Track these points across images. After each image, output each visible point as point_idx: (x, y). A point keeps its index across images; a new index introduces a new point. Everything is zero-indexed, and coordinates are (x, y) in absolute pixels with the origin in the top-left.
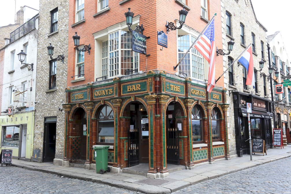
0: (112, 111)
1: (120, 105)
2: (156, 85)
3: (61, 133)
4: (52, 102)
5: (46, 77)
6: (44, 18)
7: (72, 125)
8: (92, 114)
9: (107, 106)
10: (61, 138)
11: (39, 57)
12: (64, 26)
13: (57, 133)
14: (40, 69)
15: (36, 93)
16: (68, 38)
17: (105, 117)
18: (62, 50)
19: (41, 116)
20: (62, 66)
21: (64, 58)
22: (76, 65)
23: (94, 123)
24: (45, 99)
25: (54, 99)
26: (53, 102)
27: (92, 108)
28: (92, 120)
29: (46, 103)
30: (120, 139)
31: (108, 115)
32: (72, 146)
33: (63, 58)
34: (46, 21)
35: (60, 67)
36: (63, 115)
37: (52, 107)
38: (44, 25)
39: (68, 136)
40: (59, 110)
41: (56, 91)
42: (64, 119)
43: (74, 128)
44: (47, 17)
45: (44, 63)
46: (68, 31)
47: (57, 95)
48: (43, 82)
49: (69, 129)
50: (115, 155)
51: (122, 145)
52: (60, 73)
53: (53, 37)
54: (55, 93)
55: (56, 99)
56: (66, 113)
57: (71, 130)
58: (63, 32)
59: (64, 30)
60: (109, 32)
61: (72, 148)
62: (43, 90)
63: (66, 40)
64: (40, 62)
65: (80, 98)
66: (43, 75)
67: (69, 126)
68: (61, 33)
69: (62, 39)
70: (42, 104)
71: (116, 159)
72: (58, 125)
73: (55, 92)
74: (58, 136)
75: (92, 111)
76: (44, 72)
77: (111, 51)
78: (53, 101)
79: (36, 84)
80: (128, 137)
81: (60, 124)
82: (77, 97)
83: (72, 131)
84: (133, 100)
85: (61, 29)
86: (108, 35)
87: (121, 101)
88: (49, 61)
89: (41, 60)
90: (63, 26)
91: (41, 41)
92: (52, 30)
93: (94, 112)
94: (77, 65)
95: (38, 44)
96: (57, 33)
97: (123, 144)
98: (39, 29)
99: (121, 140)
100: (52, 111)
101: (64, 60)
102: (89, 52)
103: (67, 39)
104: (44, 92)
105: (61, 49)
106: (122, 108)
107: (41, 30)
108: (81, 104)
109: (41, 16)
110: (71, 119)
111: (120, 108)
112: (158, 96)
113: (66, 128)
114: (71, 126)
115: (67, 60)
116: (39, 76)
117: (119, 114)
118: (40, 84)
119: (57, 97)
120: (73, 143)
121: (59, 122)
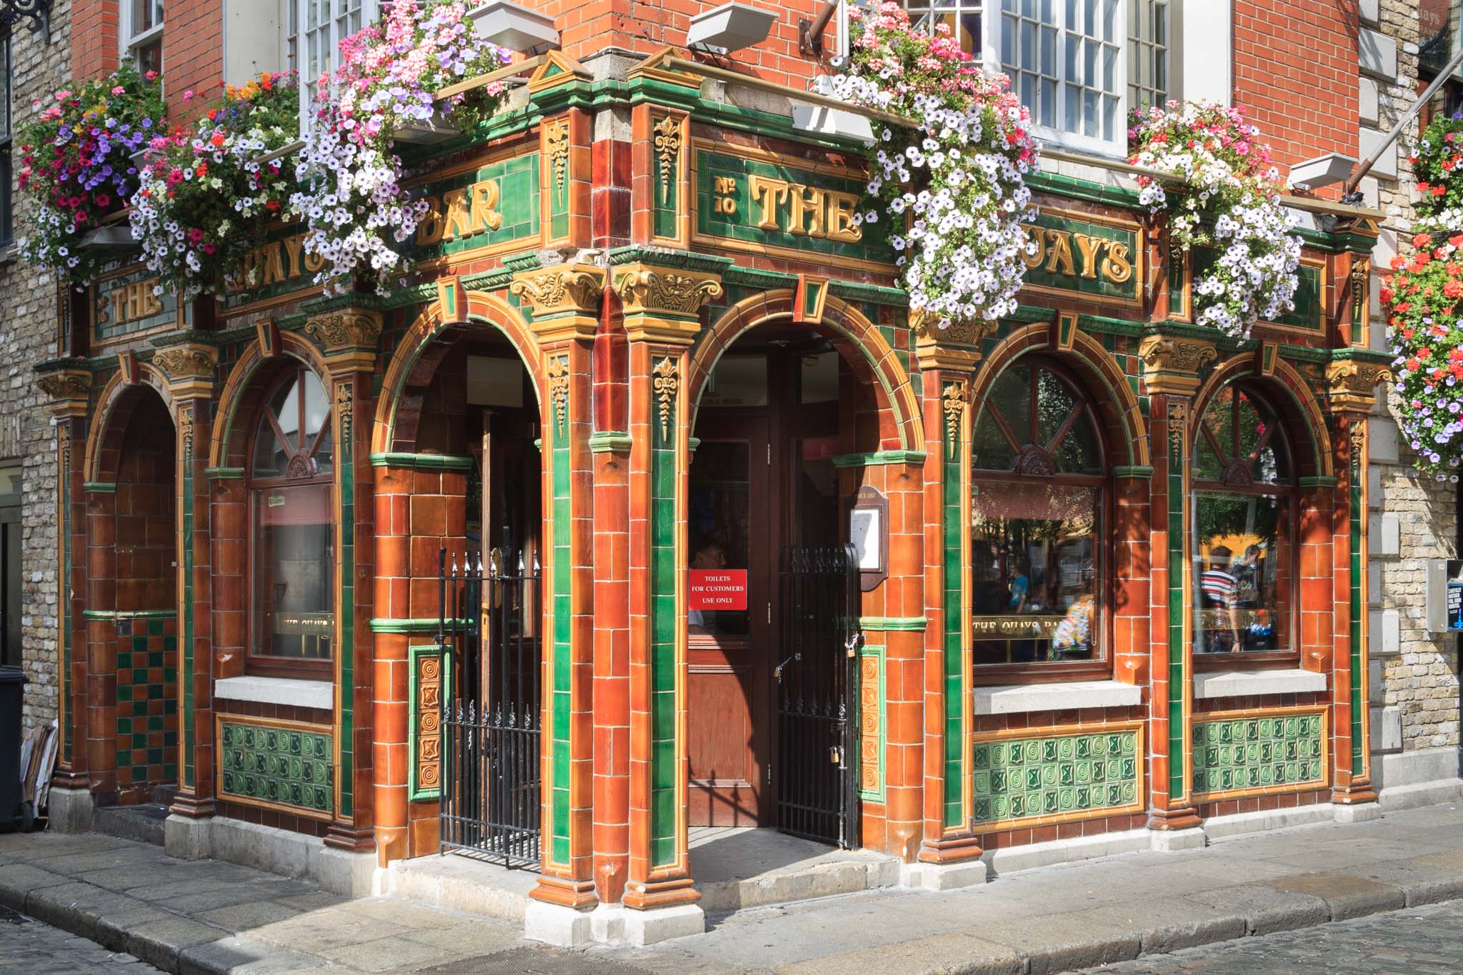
2: (598, 176)
3: (46, 588)
13: (24, 586)
22: (123, 52)
27: (210, 385)
28: (213, 487)
30: (373, 635)
32: (110, 683)
36: (52, 446)
39: (78, 606)
47: (17, 300)
49: (85, 557)
50: (337, 760)
51: (386, 681)
54: (7, 282)
56: (64, 434)
57: (98, 559)
61: (110, 699)
65: (138, 314)
67: (82, 526)
71: (347, 783)
72: (33, 521)
73: (9, 269)
74: (32, 609)
81: (39, 516)
83: (109, 571)
94: (131, 49)
99: (381, 640)
101: (55, 13)
106: (388, 381)
108: (150, 358)
110: (100, 479)
114: (97, 531)
119: (21, 311)
120: (117, 657)
121: (34, 498)
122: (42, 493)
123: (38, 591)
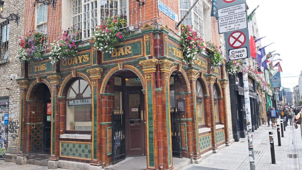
0: (89, 86)
1: (100, 76)
2: (155, 44)
4: (3, 78)
7: (31, 107)
8: (58, 90)
9: (81, 81)
17: (77, 95)
20: (17, 29)
21: (19, 17)
23: (61, 104)
25: (6, 73)
27: (59, 82)
31: (81, 92)
32: (30, 136)
35: (14, 30)
36: (17, 94)
37: (3, 84)
39: (25, 122)
41: (8, 62)
42: (19, 100)
43: (34, 111)
49: (26, 113)
50: (93, 149)
51: (103, 134)
52: (13, 38)
54: (6, 65)
56: (22, 91)
61: (30, 139)
65: (41, 70)
71: (95, 153)
75: (58, 87)
78: (4, 76)
80: (112, 121)
82: (37, 69)
83: (31, 116)
84: (121, 68)
87: (102, 71)
93: (62, 88)
94: (37, 26)
97: (106, 132)
99: (102, 126)
100: (3, 90)
102: (54, 7)
105: (15, 7)
106: (104, 80)
108: (44, 78)
110: (30, 99)
111: (100, 81)
112: (160, 61)
113: (22, 112)
114: (29, 108)
115: (23, 20)
117: (99, 90)
120: (32, 131)
121: (12, 103)
122: (14, 102)
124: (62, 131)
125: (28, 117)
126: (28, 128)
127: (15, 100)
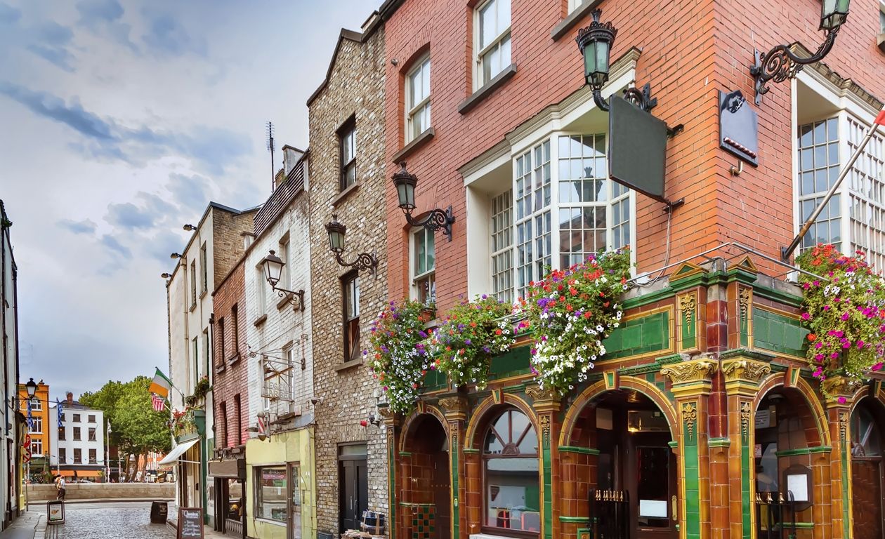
0: (532, 429)
1: (559, 405)
2: (711, 318)
3: (379, 492)
4: (353, 400)
5: (334, 326)
6: (322, 154)
7: (409, 468)
8: (463, 434)
9: (513, 412)
10: (381, 505)
11: (315, 270)
12: (373, 165)
13: (369, 491)
14: (320, 305)
15: (315, 376)
16: (384, 199)
17: (506, 447)
18: (371, 241)
19: (329, 442)
20: (374, 289)
21: (378, 262)
22: (411, 283)
23: (471, 465)
24: (336, 391)
25: (358, 390)
26: (355, 398)
27: (464, 415)
28: (466, 457)
29: (339, 403)
30: (562, 524)
31: (515, 441)
32: (410, 531)
33: (375, 264)
34: (326, 162)
35: (368, 292)
36: (382, 437)
37: (354, 413)
38: (323, 175)
39: (398, 500)
40: (372, 423)
41: (361, 365)
42: (385, 451)
43: (414, 477)
44: (330, 150)
45: (327, 286)
46: (384, 177)
47: (363, 379)
48: (328, 340)
49: (399, 481)
52: (368, 310)
53: (345, 204)
54: (358, 373)
55: (363, 389)
56: (391, 432)
57: (405, 482)
58: (371, 184)
59: (375, 176)
60: (515, 149)
62: (329, 364)
63: (380, 208)
64: (320, 282)
66: (326, 321)
67: (399, 469)
68: (366, 188)
69: (370, 207)
70: (330, 405)
72: (372, 466)
73: (359, 368)
74: (373, 500)
75: (463, 425)
76: (330, 312)
77: (521, 216)
78: (355, 395)
79: (314, 349)
80: (590, 515)
81: (375, 464)
83: (409, 487)
84: (611, 385)
85: (365, 176)
86: (511, 161)
88: (340, 278)
89: (320, 278)
90: (371, 167)
91: (317, 222)
92: (343, 183)
93: (472, 429)
94: (415, 281)
95: (312, 232)
96: (356, 189)
98: (313, 189)
99: (565, 526)
100: (354, 427)
101: (379, 267)
102: (449, 233)
103: (382, 202)
104: (333, 371)
105: (368, 238)
106: (568, 415)
107: (316, 190)
108: (432, 403)
109: (316, 151)
110: (405, 451)
111: (558, 417)
112: (723, 362)
113: (392, 477)
114: (404, 472)
115: (386, 268)
116: (319, 326)
117: (556, 437)
118: (323, 346)
119: (365, 384)
120: (413, 520)
121: (373, 457)
122: (377, 455)
123: (376, 493)
124: (473, 526)
125: (404, 489)
126: (405, 513)
127: (378, 450)
